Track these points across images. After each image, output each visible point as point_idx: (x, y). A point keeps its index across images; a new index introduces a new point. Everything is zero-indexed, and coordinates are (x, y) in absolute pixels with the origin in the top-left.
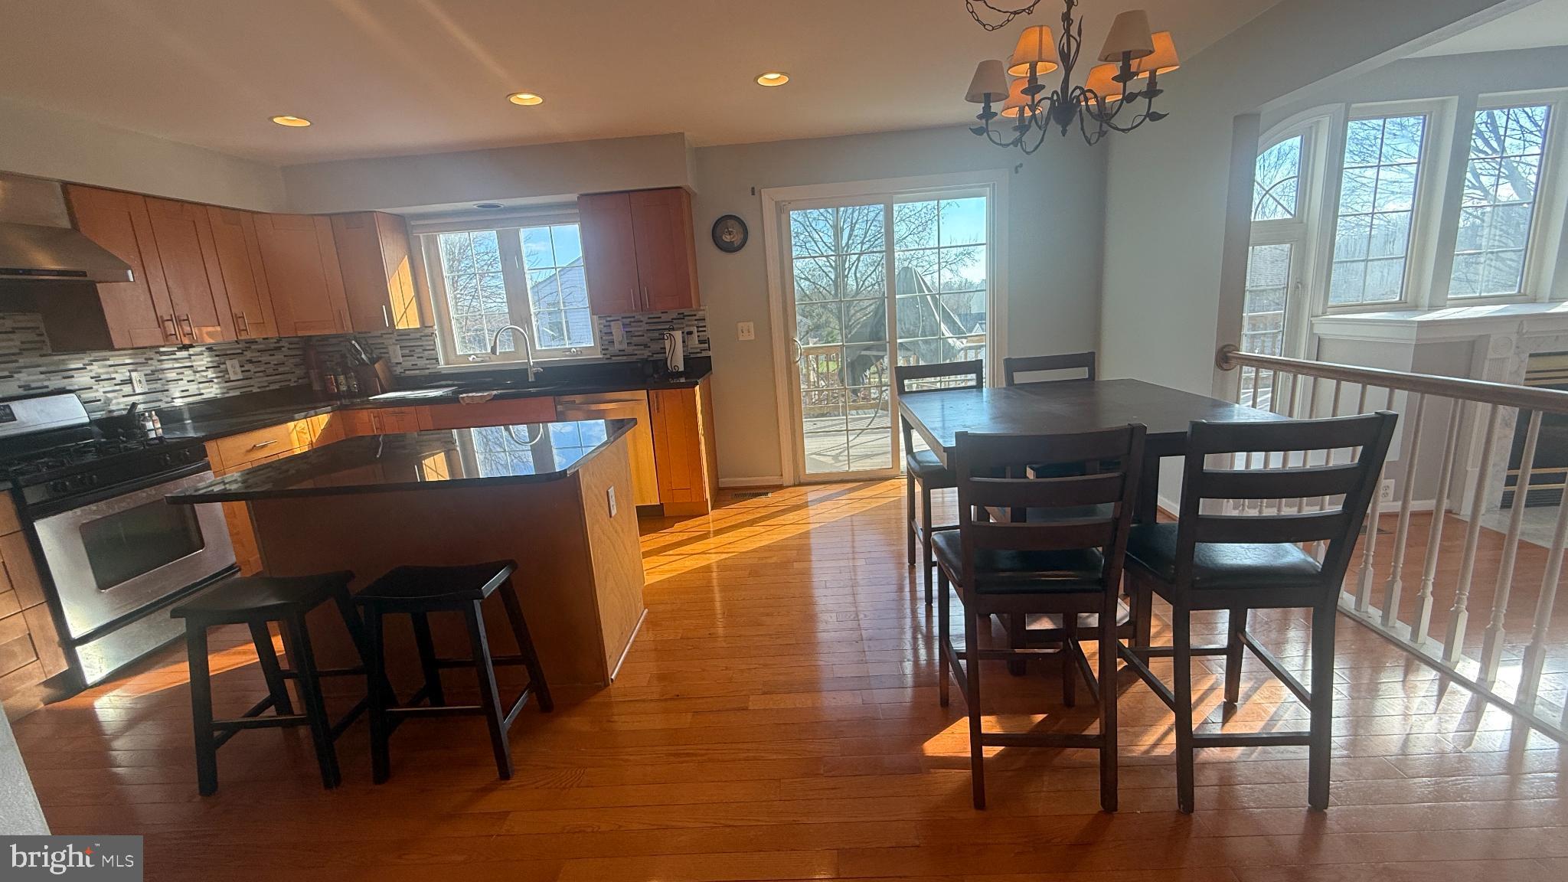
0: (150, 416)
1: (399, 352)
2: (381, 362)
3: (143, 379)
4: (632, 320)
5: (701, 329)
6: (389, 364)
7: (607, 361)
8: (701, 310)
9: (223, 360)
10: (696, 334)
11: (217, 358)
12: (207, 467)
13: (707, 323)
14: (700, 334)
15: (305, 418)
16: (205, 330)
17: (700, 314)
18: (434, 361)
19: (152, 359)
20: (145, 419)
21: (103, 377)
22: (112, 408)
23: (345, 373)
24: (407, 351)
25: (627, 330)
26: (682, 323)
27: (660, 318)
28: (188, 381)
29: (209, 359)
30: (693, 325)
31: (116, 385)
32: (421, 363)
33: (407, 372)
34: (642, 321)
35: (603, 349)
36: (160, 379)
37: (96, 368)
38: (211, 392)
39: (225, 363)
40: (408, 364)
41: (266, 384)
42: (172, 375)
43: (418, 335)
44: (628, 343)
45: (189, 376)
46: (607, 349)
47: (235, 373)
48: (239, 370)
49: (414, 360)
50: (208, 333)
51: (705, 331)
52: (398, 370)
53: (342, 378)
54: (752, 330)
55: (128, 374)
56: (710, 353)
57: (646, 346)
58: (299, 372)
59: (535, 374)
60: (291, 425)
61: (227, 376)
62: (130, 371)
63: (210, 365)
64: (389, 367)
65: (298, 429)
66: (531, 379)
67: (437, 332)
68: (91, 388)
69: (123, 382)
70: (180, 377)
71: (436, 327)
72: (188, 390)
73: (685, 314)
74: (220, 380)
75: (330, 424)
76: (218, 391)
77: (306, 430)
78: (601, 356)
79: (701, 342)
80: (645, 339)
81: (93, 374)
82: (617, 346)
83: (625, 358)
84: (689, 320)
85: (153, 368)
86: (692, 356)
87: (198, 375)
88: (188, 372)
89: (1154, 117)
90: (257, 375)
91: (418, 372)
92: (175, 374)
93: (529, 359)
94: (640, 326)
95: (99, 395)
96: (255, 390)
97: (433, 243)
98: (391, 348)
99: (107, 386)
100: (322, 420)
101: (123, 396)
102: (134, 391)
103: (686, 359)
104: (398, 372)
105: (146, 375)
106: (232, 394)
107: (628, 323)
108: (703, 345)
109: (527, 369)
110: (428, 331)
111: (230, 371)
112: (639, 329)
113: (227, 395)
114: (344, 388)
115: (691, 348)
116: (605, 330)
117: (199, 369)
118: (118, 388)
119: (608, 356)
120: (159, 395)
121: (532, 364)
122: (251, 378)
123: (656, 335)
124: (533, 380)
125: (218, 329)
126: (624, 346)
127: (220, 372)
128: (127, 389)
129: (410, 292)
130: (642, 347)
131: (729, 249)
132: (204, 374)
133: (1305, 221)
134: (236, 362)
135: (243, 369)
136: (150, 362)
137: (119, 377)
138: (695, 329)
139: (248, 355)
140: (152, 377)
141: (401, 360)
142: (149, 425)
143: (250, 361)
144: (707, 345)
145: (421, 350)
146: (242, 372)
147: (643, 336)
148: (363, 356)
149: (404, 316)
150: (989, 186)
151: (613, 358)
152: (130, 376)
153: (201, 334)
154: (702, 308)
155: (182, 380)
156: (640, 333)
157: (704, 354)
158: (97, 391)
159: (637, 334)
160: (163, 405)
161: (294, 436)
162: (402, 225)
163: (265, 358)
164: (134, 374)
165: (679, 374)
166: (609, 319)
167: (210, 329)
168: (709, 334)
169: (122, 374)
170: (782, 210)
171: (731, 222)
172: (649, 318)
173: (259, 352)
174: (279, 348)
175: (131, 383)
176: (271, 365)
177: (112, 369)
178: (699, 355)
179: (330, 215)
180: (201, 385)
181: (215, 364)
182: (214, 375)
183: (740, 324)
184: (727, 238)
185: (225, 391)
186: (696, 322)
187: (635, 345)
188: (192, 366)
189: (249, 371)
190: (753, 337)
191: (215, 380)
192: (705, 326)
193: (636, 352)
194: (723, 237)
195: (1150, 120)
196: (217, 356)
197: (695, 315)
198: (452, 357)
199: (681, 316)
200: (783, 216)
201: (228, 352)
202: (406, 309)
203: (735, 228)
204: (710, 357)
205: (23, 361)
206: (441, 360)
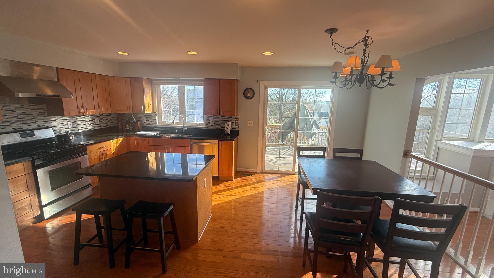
0: (72, 135)
1: (145, 119)
2: (139, 122)
3: (71, 124)
4: (216, 116)
5: (237, 121)
6: (142, 122)
7: (207, 128)
8: (238, 116)
9: (94, 119)
10: (235, 123)
11: (93, 118)
12: (86, 154)
13: (239, 120)
14: (236, 123)
15: (116, 139)
16: (90, 111)
17: (237, 117)
18: (155, 123)
19: (74, 118)
20: (70, 136)
21: (60, 123)
22: (62, 132)
23: (129, 124)
24: (147, 119)
25: (214, 119)
26: (231, 119)
27: (225, 117)
28: (84, 125)
29: (90, 118)
30: (234, 120)
31: (63, 125)
32: (151, 123)
33: (147, 125)
34: (219, 117)
35: (206, 125)
36: (76, 124)
37: (59, 120)
38: (90, 128)
39: (95, 119)
40: (147, 123)
41: (105, 126)
42: (79, 123)
43: (151, 115)
44: (214, 124)
45: (84, 123)
46: (208, 125)
47: (97, 122)
48: (98, 121)
49: (149, 122)
50: (91, 112)
51: (238, 122)
52: (144, 124)
53: (128, 125)
54: (253, 123)
55: (67, 122)
56: (239, 129)
57: (219, 125)
58: (115, 122)
59: (185, 130)
60: (112, 141)
61: (95, 123)
62: (68, 121)
63: (90, 120)
64: (142, 123)
65: (113, 142)
66: (183, 131)
67: (157, 114)
68: (57, 126)
69: (66, 125)
70: (81, 123)
71: (157, 113)
72: (83, 127)
73: (233, 116)
74: (93, 124)
75: (123, 141)
76: (92, 128)
77: (116, 143)
78: (205, 127)
79: (236, 125)
80: (219, 123)
81: (57, 122)
82: (211, 124)
83: (213, 128)
84: (233, 118)
85: (74, 120)
86: (233, 129)
87: (87, 123)
88: (84, 122)
89: (391, 85)
90: (103, 123)
91: (150, 125)
92: (80, 122)
93: (183, 126)
94: (218, 119)
95: (58, 128)
96: (102, 128)
97: (159, 87)
98: (143, 118)
99: (61, 126)
100: (121, 139)
101: (65, 129)
102: (68, 127)
103: (231, 130)
104: (144, 125)
105: (72, 122)
106: (96, 128)
107: (215, 117)
108: (236, 126)
109: (182, 128)
110: (155, 114)
111: (96, 122)
112: (219, 120)
113: (94, 129)
114: (128, 129)
115: (233, 127)
116: (208, 119)
117: (87, 121)
118: (64, 126)
119: (207, 127)
120: (75, 129)
121: (184, 127)
122: (101, 124)
123: (223, 122)
124: (184, 132)
125: (94, 110)
126: (213, 124)
127: (93, 122)
128: (66, 127)
129: (151, 102)
130: (218, 125)
131: (248, 98)
132: (88, 122)
133: (437, 109)
134: (98, 119)
135: (100, 121)
136: (74, 119)
137: (65, 123)
139: (102, 117)
140: (74, 123)
141: (145, 121)
142: (71, 138)
143: (102, 119)
144: (238, 127)
145: (151, 119)
146: (99, 122)
147: (219, 122)
148: (135, 120)
149: (148, 109)
150: (332, 86)
151: (209, 128)
152: (68, 123)
153: (89, 112)
154: (238, 115)
155: (82, 124)
156: (218, 121)
157: (237, 129)
158: (58, 127)
159: (217, 121)
160: (76, 132)
161: (112, 144)
162: (151, 82)
163: (106, 118)
164: (69, 122)
165: (229, 135)
166: (209, 116)
167: (92, 111)
168: (239, 123)
169: (66, 122)
170: (266, 88)
171: (250, 90)
172: (221, 117)
173: (105, 116)
174: (110, 115)
175: (68, 125)
176: (108, 120)
177: (63, 121)
178: (235, 129)
179: (130, 78)
180: (87, 126)
181: (92, 120)
182: (91, 123)
183: (249, 121)
184: (248, 95)
185: (94, 128)
186: (235, 119)
187: (216, 124)
188: (85, 120)
189: (101, 122)
190: (253, 126)
191: (91, 124)
192: (238, 121)
193: (216, 127)
194: (247, 95)
195: (389, 86)
196: (93, 117)
197: (235, 117)
198: (160, 122)
199: (231, 117)
200: (266, 89)
201: (96, 116)
202: (149, 107)
203: (251, 92)
204: (239, 130)
205: (39, 118)
206: (157, 123)
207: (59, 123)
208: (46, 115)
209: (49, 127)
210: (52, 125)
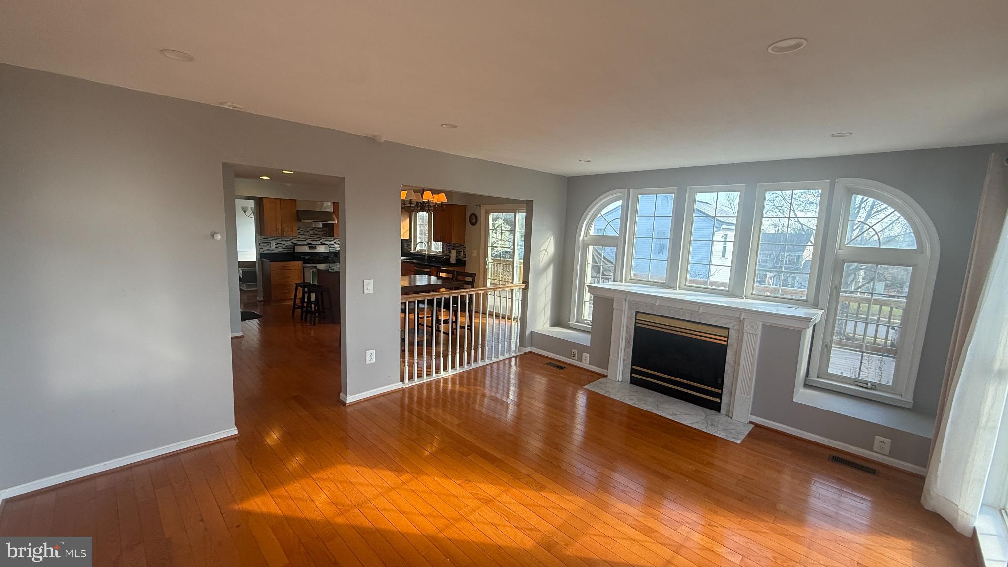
4: (449, 244)
7: (443, 257)
8: (465, 244)
10: (463, 252)
13: (466, 249)
17: (463, 245)
22: (336, 250)
25: (449, 247)
31: (338, 245)
32: (409, 249)
43: (408, 241)
46: (443, 253)
51: (465, 251)
52: (404, 250)
54: (476, 252)
56: (465, 259)
59: (427, 257)
66: (426, 259)
71: (412, 239)
78: (442, 255)
79: (464, 255)
83: (447, 256)
86: (461, 259)
91: (407, 252)
94: (451, 247)
97: (416, 214)
99: (335, 245)
115: (462, 257)
116: (443, 247)
121: (427, 254)
126: (447, 253)
131: (473, 224)
138: (463, 250)
141: (405, 247)
145: (409, 245)
165: (453, 264)
166: (445, 243)
168: (466, 253)
170: (487, 213)
171: (474, 216)
172: (454, 245)
178: (463, 259)
183: (473, 251)
184: (472, 221)
186: (463, 248)
190: (476, 255)
200: (487, 215)
202: (404, 233)
203: (474, 218)
204: (466, 261)
205: (322, 237)
206: (412, 250)
207: (335, 243)
208: (327, 236)
209: (327, 244)
210: (330, 243)
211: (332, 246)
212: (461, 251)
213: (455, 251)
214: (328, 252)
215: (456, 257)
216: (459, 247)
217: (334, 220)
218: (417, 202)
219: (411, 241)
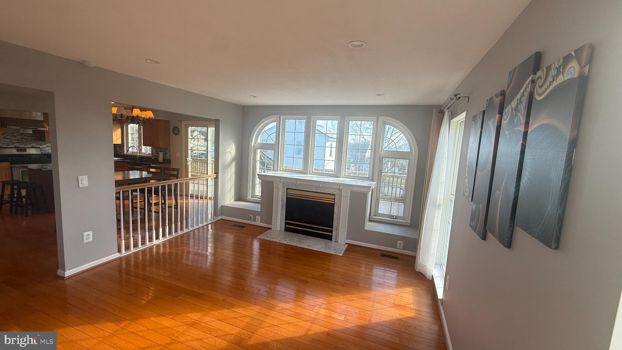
7: (152, 157)
8: (170, 148)
10: (168, 154)
13: (171, 151)
32: (122, 152)
35: (152, 154)
37: (46, 145)
40: (119, 152)
43: (122, 145)
49: (120, 151)
66: (138, 159)
71: (125, 144)
79: (169, 156)
84: (167, 150)
86: (167, 159)
91: (121, 154)
94: (159, 150)
103: (164, 159)
121: (138, 155)
126: (156, 154)
129: (119, 136)
131: (176, 134)
138: (168, 152)
141: (119, 150)
145: (122, 149)
149: (116, 141)
168: (171, 154)
170: (187, 127)
172: (161, 148)
178: (169, 159)
183: (177, 153)
184: (175, 132)
190: (179, 156)
193: (157, 156)
198: (128, 151)
202: (117, 139)
203: (176, 129)
204: (171, 160)
205: (33, 142)
206: (125, 152)
208: (38, 140)
209: (39, 148)
210: (41, 147)
211: (44, 149)
212: (167, 153)
213: (162, 153)
214: (40, 154)
215: (163, 157)
216: (165, 150)
217: (45, 127)
218: (127, 116)
219: (124, 146)
